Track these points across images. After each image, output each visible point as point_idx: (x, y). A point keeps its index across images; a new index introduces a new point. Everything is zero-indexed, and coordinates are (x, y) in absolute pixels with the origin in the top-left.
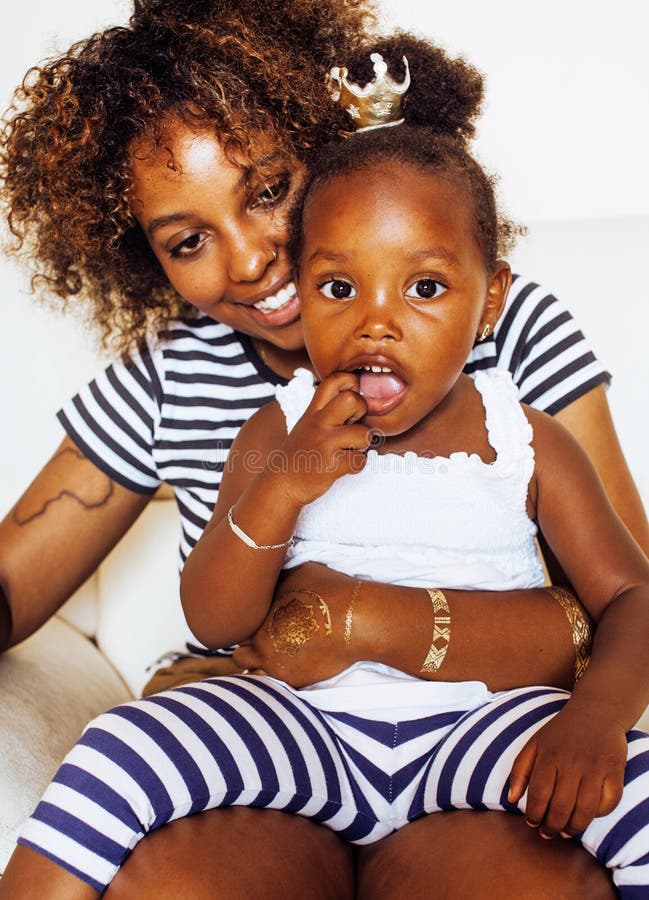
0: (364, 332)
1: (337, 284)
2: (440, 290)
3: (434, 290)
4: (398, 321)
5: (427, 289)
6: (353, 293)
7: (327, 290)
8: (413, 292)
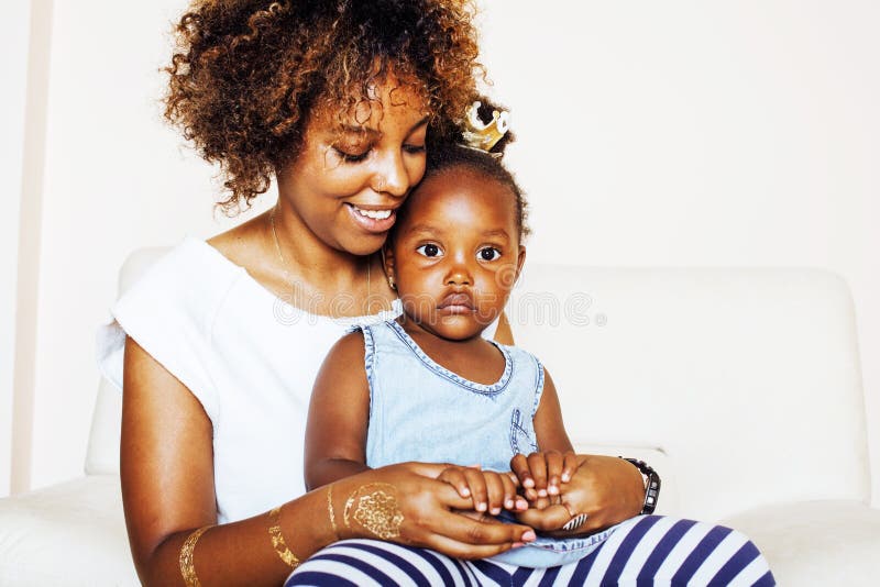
0: (451, 280)
1: (428, 247)
2: (497, 255)
3: (493, 256)
4: (472, 274)
5: (488, 255)
6: (439, 253)
7: (422, 251)
8: (479, 256)
